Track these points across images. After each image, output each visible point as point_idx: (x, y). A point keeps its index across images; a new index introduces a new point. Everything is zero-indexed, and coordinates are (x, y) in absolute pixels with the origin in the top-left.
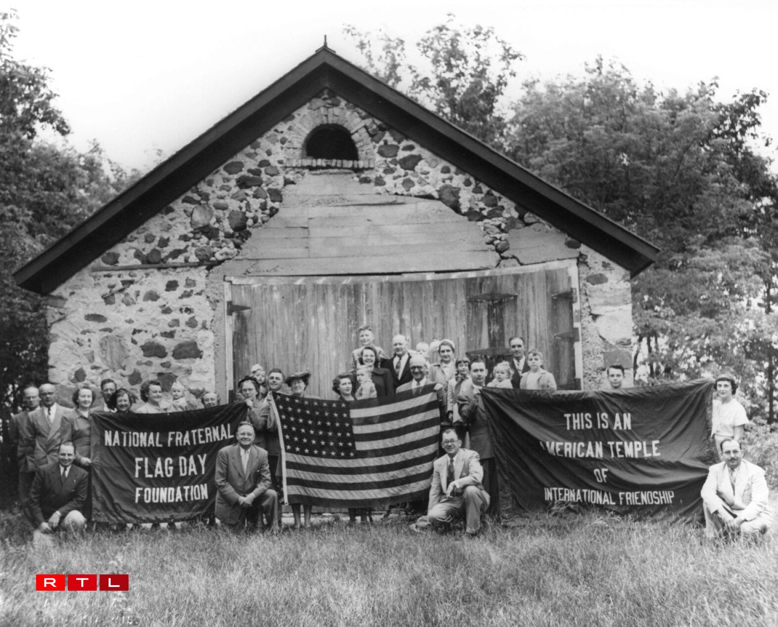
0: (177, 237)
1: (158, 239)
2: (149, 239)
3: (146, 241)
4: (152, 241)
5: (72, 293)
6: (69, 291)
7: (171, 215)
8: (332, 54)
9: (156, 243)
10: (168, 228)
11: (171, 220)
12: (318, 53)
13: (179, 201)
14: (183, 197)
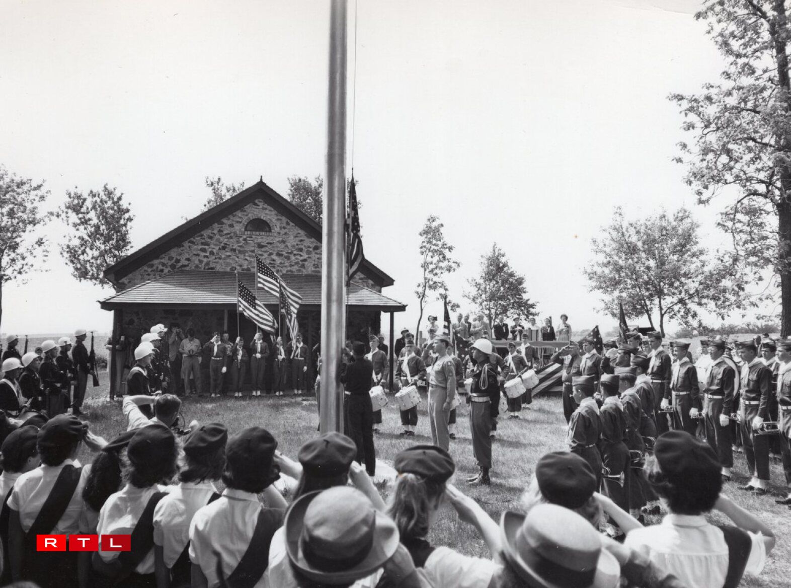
0: (184, 259)
1: (175, 259)
2: (171, 258)
3: (169, 260)
4: (172, 259)
5: (130, 282)
6: (128, 281)
7: (181, 248)
8: (264, 184)
9: (174, 261)
10: (180, 254)
11: (182, 250)
12: (258, 183)
13: (187, 242)
14: (189, 240)
